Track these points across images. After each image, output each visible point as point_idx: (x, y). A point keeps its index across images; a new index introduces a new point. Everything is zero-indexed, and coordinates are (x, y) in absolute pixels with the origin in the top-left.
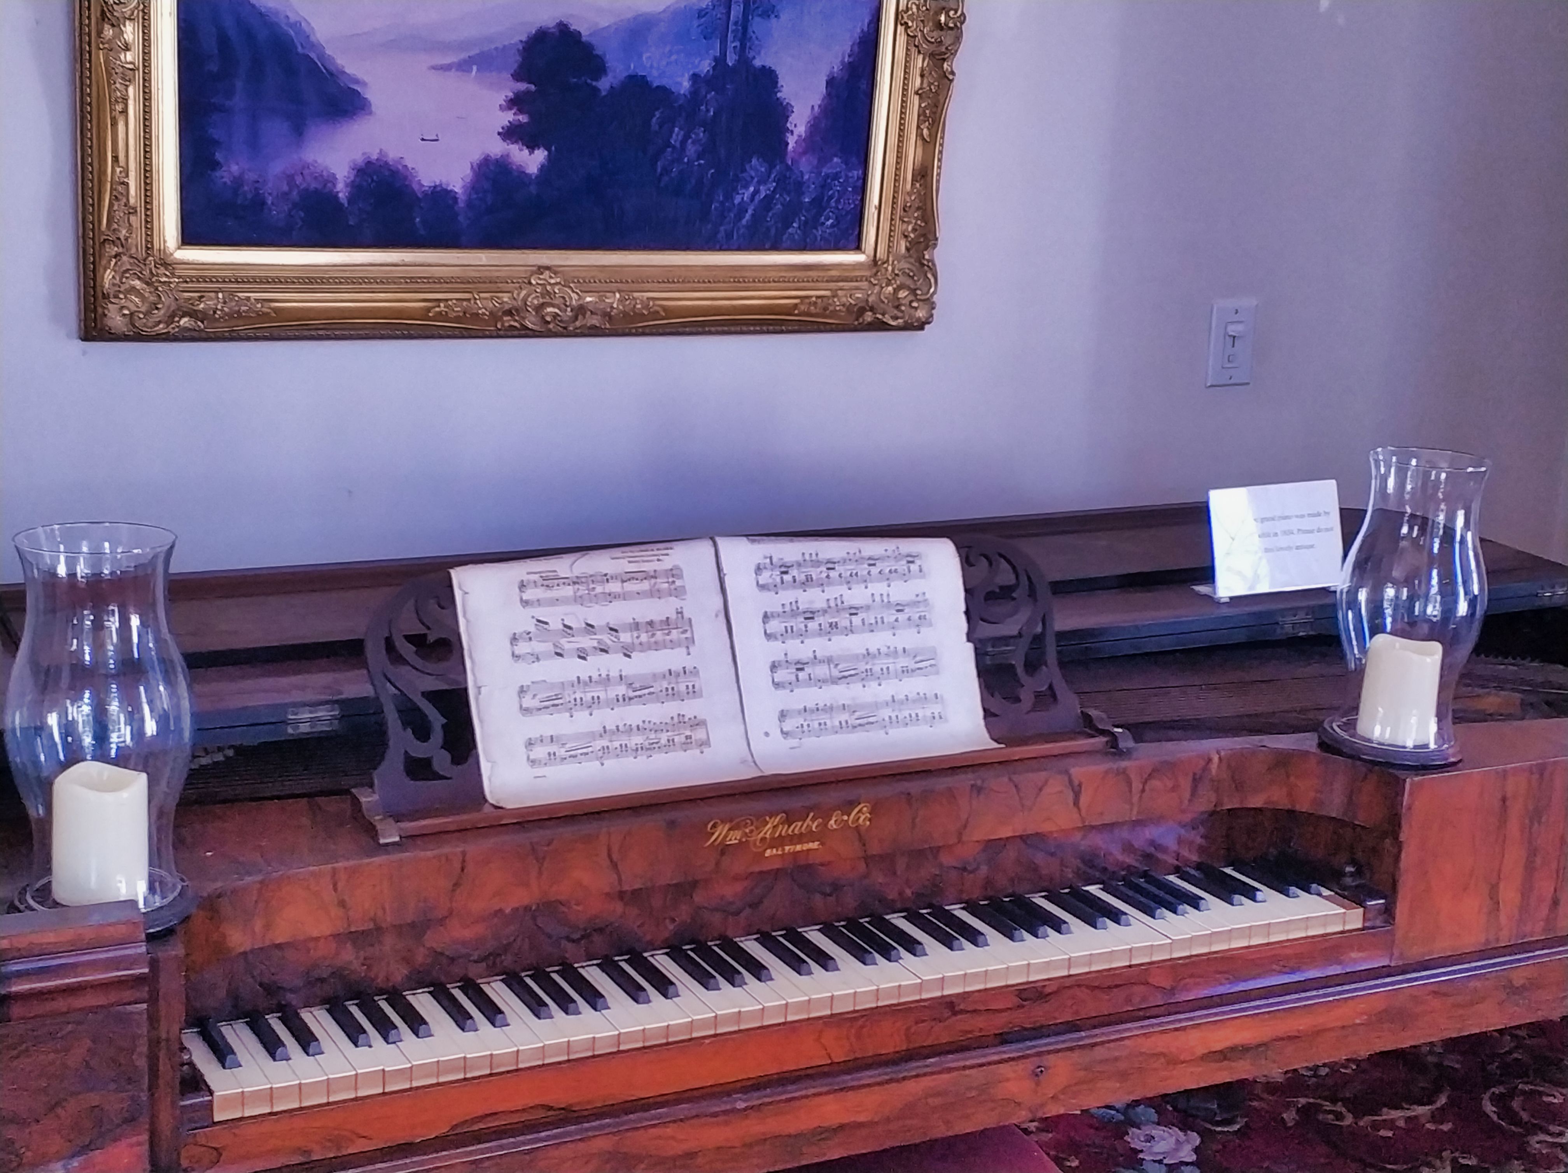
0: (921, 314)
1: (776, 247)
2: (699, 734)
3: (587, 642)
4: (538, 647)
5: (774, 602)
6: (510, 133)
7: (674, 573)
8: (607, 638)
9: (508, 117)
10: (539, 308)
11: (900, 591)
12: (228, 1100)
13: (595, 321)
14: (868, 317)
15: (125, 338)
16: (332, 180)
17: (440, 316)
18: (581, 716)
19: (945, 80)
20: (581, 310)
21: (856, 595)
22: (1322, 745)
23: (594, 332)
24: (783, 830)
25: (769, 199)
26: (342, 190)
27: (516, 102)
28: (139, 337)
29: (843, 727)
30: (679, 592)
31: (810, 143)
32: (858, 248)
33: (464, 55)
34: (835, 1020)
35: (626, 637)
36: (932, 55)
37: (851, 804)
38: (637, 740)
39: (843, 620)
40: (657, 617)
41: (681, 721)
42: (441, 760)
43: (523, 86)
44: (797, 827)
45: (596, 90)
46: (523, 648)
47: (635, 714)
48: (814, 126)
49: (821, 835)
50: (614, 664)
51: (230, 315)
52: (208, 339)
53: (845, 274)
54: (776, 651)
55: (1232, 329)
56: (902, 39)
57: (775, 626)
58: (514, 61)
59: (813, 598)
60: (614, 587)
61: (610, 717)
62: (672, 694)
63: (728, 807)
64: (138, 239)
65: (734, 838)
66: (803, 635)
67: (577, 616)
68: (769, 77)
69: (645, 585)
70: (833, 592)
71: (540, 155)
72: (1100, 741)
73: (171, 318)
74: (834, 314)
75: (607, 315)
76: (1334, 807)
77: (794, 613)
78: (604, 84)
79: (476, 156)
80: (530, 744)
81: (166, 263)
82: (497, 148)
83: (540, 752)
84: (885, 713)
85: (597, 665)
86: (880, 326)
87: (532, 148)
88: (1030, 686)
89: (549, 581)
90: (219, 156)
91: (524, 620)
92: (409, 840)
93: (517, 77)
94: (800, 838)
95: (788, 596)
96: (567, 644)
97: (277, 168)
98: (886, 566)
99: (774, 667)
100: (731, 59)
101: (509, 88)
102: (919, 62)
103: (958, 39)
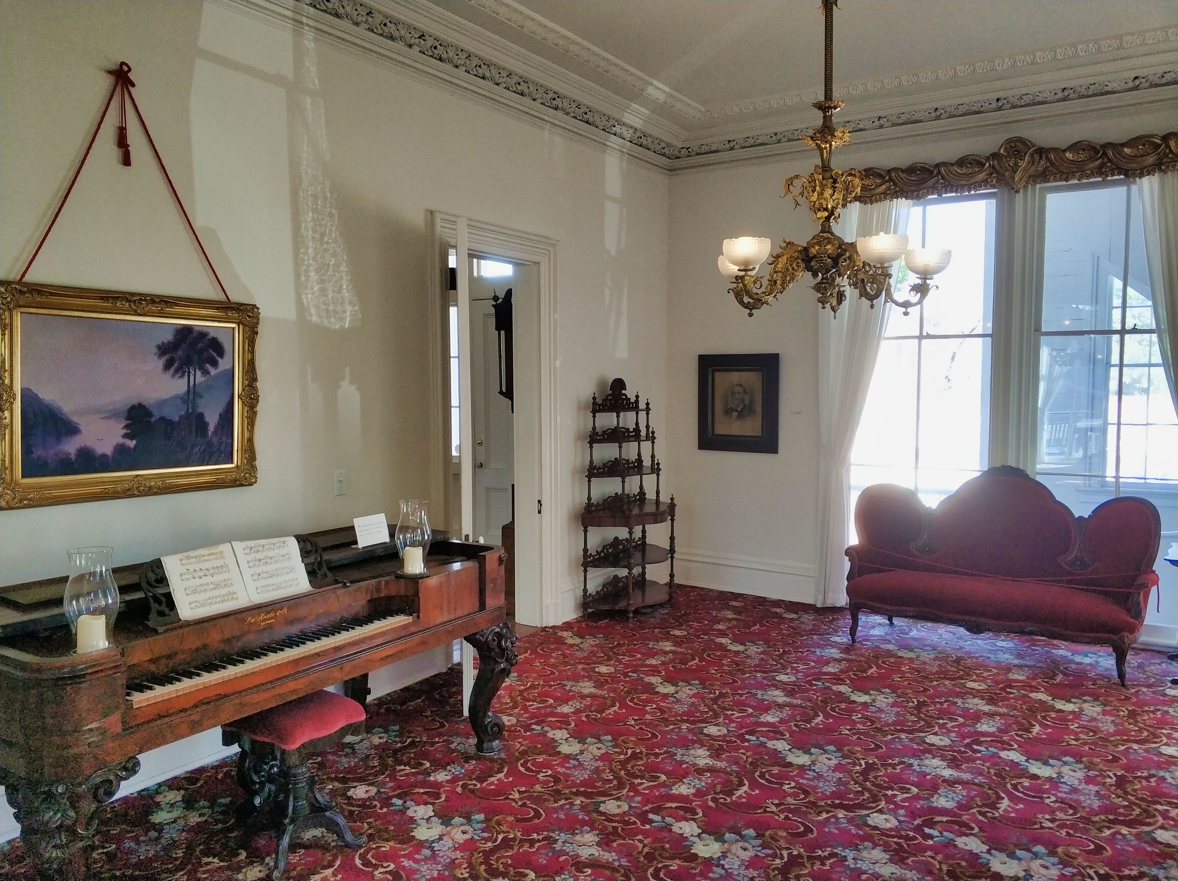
0: (253, 480)
1: (208, 464)
2: (235, 596)
3: (201, 574)
4: (187, 576)
5: (249, 558)
6: (125, 436)
7: (221, 552)
8: (207, 572)
9: (124, 431)
10: (137, 488)
11: (283, 551)
12: (137, 702)
13: (155, 490)
14: (238, 482)
15: (6, 509)
16: (70, 454)
17: (106, 493)
18: (203, 594)
19: (255, 413)
20: (150, 488)
21: (271, 554)
22: (396, 577)
23: (156, 494)
24: (266, 617)
25: (204, 449)
26: (73, 457)
27: (126, 427)
28: (11, 508)
29: (273, 590)
30: (223, 558)
31: (215, 433)
32: (232, 463)
33: (109, 414)
34: (289, 662)
35: (211, 571)
36: (249, 407)
37: (281, 609)
38: (218, 599)
39: (269, 561)
40: (219, 565)
41: (230, 593)
42: (167, 611)
43: (128, 422)
44: (269, 616)
45: (150, 422)
46: (183, 577)
47: (217, 592)
48: (216, 428)
49: (275, 617)
50: (209, 579)
51: (39, 499)
52: (33, 507)
53: (228, 471)
54: (252, 571)
55: (341, 479)
56: (240, 402)
57: (251, 564)
58: (126, 415)
59: (260, 556)
60: (206, 558)
61: (211, 594)
62: (226, 586)
63: (249, 613)
64: (8, 478)
65: (253, 621)
66: (259, 566)
67: (197, 567)
68: (201, 416)
69: (214, 557)
70: (266, 553)
71: (134, 442)
72: (341, 585)
73: (21, 501)
74: (227, 483)
75: (158, 488)
76: (402, 592)
77: (256, 560)
78: (153, 420)
79: (115, 444)
80: (190, 603)
81: (17, 484)
82: (122, 440)
83: (193, 606)
84: (284, 585)
85: (205, 580)
86: (242, 485)
87: (132, 439)
88: (320, 574)
89: (188, 558)
90: (34, 450)
91: (183, 569)
92: (166, 631)
93: (127, 418)
94: (270, 619)
95: (253, 556)
96: (196, 575)
97: (52, 452)
98: (278, 545)
99: (252, 575)
100: (190, 410)
101: (124, 423)
102: (246, 408)
103: (258, 402)
